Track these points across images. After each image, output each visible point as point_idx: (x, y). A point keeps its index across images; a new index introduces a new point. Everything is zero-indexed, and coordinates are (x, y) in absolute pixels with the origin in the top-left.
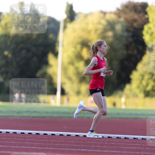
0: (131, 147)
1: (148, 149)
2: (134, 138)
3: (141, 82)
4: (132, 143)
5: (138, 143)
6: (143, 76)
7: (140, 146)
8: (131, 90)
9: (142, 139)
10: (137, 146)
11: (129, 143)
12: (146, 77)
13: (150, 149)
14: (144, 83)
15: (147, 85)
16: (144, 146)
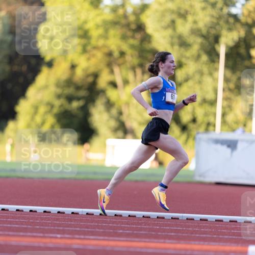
0: (10, 224)
1: (38, 227)
2: (17, 210)
3: (33, 118)
4: (13, 218)
5: (24, 218)
6: (36, 109)
7: (25, 222)
8: (16, 131)
9: (31, 211)
10: (22, 223)
11: (8, 217)
12: (42, 110)
13: (42, 227)
14: (38, 119)
15: (43, 123)
16: (32, 223)
